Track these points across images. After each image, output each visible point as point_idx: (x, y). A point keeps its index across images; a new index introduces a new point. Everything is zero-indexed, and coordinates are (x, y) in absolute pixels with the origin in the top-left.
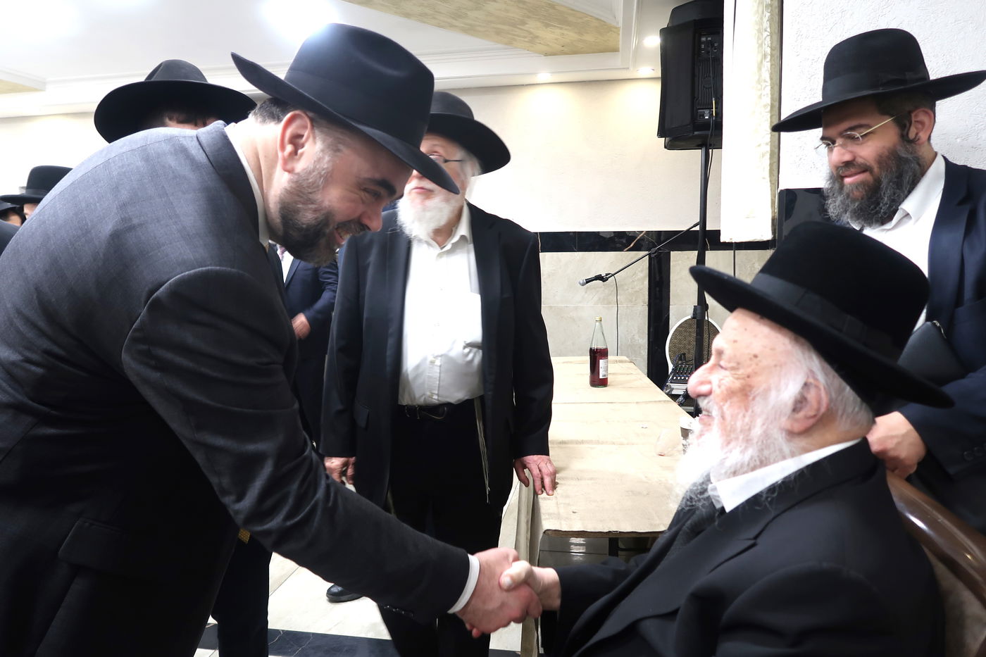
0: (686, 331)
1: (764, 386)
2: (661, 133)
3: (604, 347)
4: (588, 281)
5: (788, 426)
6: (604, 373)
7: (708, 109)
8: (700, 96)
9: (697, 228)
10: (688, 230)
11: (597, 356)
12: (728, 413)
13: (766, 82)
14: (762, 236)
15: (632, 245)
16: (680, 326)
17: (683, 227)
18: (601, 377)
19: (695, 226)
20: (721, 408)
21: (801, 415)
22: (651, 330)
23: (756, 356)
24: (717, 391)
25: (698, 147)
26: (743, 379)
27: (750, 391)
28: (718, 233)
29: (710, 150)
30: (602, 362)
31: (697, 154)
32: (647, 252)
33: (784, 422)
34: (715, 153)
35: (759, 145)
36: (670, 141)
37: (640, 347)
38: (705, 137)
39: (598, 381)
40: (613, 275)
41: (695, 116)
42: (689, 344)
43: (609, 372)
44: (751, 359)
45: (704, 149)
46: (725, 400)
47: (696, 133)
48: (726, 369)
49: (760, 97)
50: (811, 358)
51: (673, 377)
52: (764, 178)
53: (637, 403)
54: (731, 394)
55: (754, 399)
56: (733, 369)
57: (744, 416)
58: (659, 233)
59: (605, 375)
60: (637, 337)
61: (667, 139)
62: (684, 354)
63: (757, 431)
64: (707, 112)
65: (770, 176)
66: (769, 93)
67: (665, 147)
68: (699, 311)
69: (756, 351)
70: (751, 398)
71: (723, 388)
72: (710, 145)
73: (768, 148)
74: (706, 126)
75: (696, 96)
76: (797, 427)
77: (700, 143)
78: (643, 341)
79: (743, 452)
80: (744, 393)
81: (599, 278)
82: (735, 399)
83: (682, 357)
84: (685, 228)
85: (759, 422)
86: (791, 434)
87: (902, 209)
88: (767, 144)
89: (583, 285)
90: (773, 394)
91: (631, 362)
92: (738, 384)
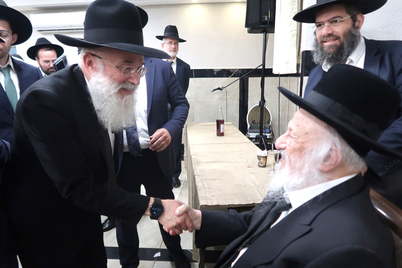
0: (255, 111)
1: (310, 149)
2: (247, 25)
3: (223, 119)
4: (214, 90)
5: (321, 168)
6: (223, 130)
7: (266, 15)
8: (263, 10)
9: (261, 67)
10: (256, 69)
11: (219, 123)
12: (292, 160)
13: (296, 2)
14: (292, 71)
15: (232, 75)
16: (252, 109)
17: (254, 67)
18: (221, 132)
19: (259, 66)
20: (289, 157)
21: (328, 163)
22: (241, 111)
23: (307, 133)
24: (288, 148)
25: (262, 32)
26: (300, 144)
27: (303, 150)
28: (271, 70)
29: (268, 34)
30: (222, 126)
31: (261, 36)
32: (239, 78)
33: (319, 166)
34: (270, 35)
35: (292, 31)
36: (251, 29)
37: (236, 118)
38: (265, 28)
39: (220, 134)
40: (225, 88)
41: (261, 18)
42: (256, 116)
43: (225, 129)
44: (304, 135)
45: (264, 33)
46: (291, 153)
47: (261, 26)
48: (292, 138)
49: (293, 9)
50: (335, 136)
51: (250, 131)
52: (294, 46)
53: (237, 143)
54: (294, 150)
55: (305, 154)
56: (296, 138)
57: (300, 162)
58: (243, 69)
59: (223, 131)
60: (235, 114)
61: (249, 28)
62: (254, 121)
63: (306, 170)
64: (266, 17)
65: (296, 45)
66: (297, 7)
67: (248, 32)
68: (262, 103)
69: (307, 131)
70: (303, 154)
71: (291, 147)
72: (268, 31)
73: (296, 32)
74: (266, 23)
75: (262, 9)
76: (326, 169)
77: (263, 30)
78: (237, 115)
79: (299, 178)
80: (300, 150)
81: (219, 89)
82: (296, 153)
83: (253, 122)
84: (255, 68)
85: (307, 165)
86: (322, 172)
87: (349, 59)
88: (295, 30)
89: (212, 92)
90: (314, 152)
91: (233, 125)
92: (298, 146)
